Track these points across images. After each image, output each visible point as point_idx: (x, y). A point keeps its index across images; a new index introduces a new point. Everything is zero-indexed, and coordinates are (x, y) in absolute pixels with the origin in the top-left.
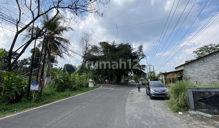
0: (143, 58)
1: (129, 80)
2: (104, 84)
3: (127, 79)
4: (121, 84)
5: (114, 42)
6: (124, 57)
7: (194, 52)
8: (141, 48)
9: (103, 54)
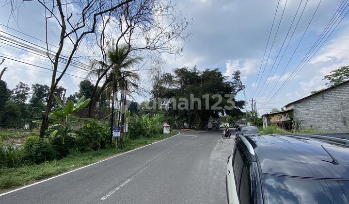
0: (240, 89)
1: (220, 123)
2: (182, 130)
3: (216, 122)
4: (208, 129)
5: (195, 69)
6: (211, 91)
7: (326, 77)
8: (237, 75)
9: (180, 86)
